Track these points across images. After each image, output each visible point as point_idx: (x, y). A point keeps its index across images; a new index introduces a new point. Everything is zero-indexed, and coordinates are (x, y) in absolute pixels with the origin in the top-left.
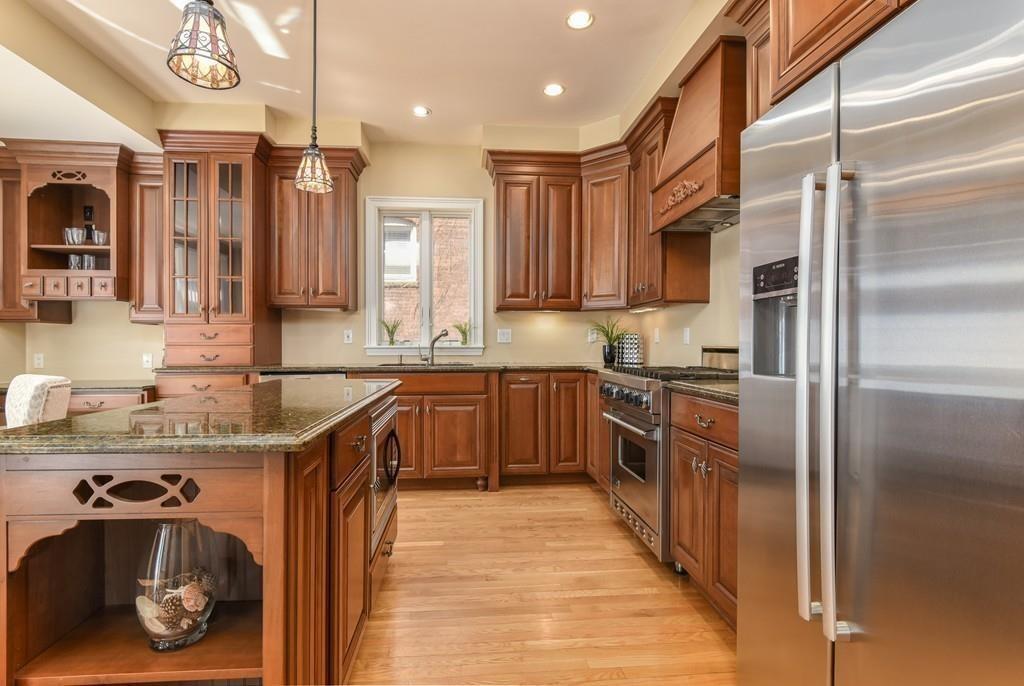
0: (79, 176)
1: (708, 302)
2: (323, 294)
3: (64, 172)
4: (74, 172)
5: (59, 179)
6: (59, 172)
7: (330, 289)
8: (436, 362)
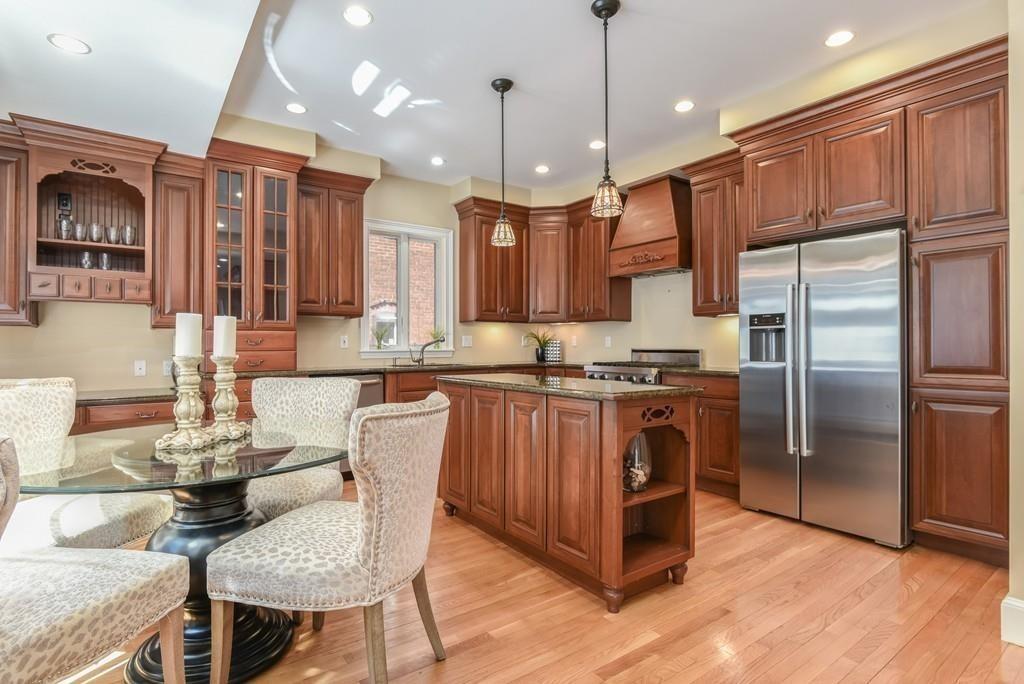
0: (107, 169)
1: (630, 321)
2: (342, 304)
3: (87, 162)
4: (101, 164)
5: (80, 168)
6: (81, 161)
7: (349, 299)
8: (425, 363)
